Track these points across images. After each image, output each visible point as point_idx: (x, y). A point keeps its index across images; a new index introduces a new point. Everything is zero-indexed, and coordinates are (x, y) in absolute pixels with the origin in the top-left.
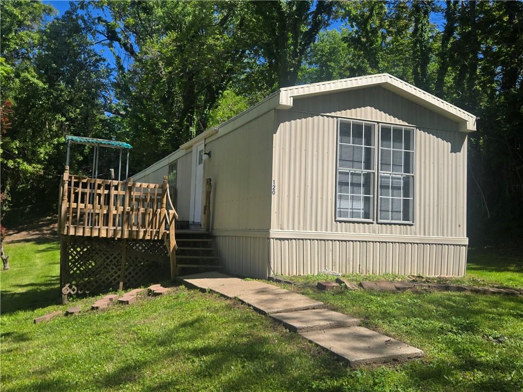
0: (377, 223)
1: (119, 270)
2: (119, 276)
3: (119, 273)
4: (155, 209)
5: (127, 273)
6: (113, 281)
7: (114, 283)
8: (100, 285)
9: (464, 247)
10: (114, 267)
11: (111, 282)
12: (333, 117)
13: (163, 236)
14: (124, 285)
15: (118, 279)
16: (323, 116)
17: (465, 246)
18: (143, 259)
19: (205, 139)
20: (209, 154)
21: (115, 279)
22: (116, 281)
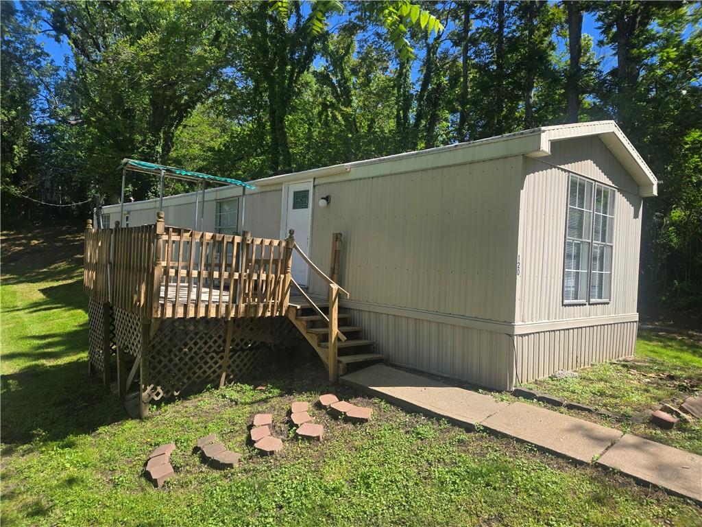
0: (589, 304)
1: (222, 358)
2: (220, 367)
3: (220, 362)
4: (279, 275)
5: (230, 362)
6: (212, 375)
7: (213, 376)
8: (194, 381)
9: (635, 324)
10: (214, 355)
11: (209, 376)
12: (565, 171)
13: (287, 311)
14: (227, 377)
15: (219, 371)
16: (559, 168)
17: (636, 322)
18: (251, 341)
19: (314, 179)
20: (327, 199)
21: (214, 372)
22: (216, 374)
